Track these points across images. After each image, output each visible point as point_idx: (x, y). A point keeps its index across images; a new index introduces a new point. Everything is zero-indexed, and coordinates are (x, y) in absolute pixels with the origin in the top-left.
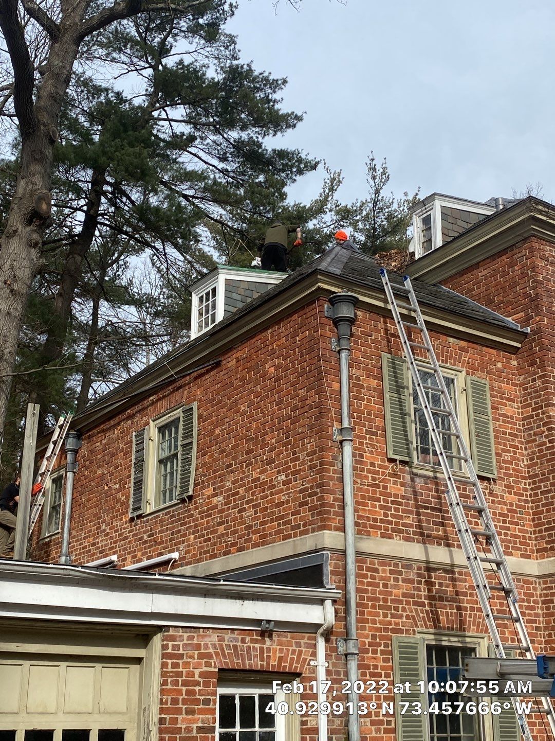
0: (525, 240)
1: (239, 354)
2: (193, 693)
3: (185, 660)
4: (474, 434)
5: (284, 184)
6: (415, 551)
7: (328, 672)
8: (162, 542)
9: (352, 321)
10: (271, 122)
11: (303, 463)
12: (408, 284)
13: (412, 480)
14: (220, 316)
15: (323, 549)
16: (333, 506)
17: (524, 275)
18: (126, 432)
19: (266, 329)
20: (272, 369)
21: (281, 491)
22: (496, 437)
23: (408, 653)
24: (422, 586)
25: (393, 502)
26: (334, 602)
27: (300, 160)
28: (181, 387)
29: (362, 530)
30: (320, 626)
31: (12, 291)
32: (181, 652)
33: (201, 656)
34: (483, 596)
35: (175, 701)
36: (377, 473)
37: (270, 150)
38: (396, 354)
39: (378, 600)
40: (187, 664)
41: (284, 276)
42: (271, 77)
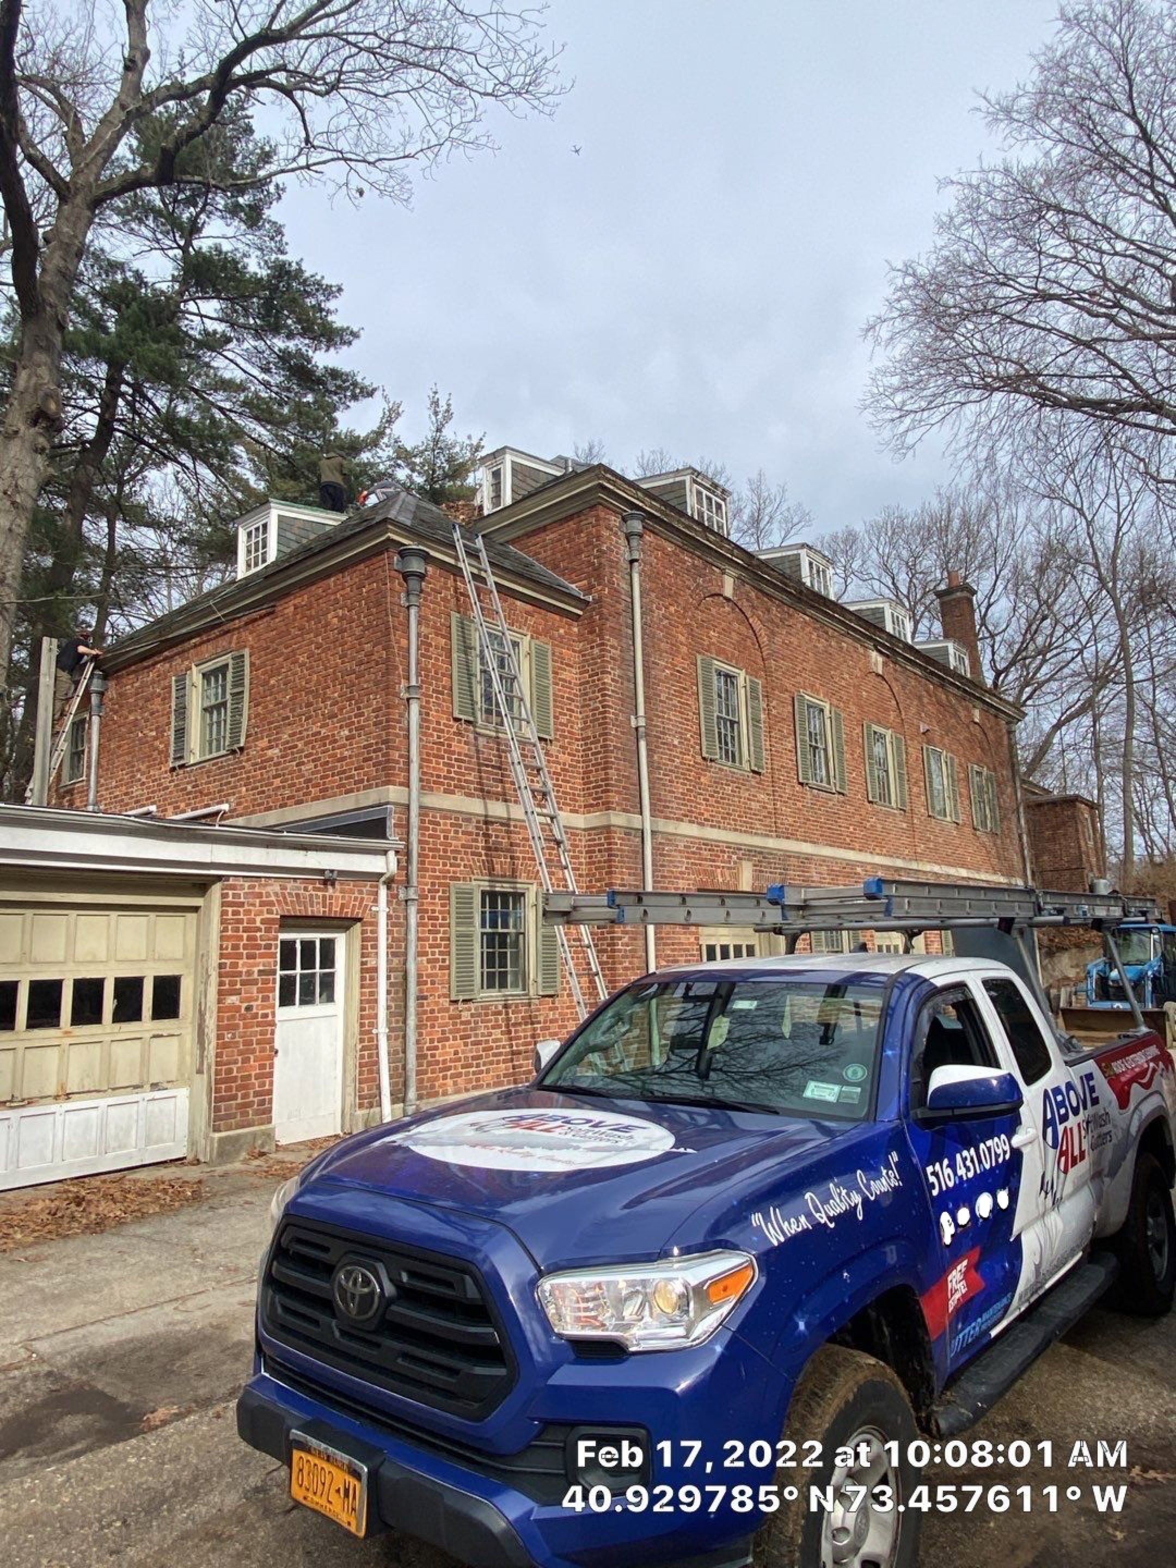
0: (592, 507)
1: (296, 601)
2: (255, 939)
3: (246, 907)
4: (535, 696)
5: (335, 409)
6: (475, 806)
7: (389, 917)
8: (209, 794)
9: (422, 577)
10: (322, 335)
11: (367, 719)
12: (479, 543)
13: (476, 739)
14: (272, 556)
15: (387, 803)
16: (398, 762)
17: (589, 543)
18: (164, 676)
19: (329, 576)
20: (335, 620)
21: (344, 746)
22: (555, 700)
23: (465, 898)
24: (480, 838)
25: (456, 760)
26: (397, 852)
27: (355, 384)
28: (228, 632)
29: (426, 786)
30: (382, 875)
31: (13, 503)
32: (242, 900)
33: (263, 904)
34: (539, 846)
35: (235, 947)
36: (442, 731)
37: (321, 366)
38: (465, 614)
39: (439, 850)
40: (248, 912)
41: (343, 517)
42: (324, 282)
